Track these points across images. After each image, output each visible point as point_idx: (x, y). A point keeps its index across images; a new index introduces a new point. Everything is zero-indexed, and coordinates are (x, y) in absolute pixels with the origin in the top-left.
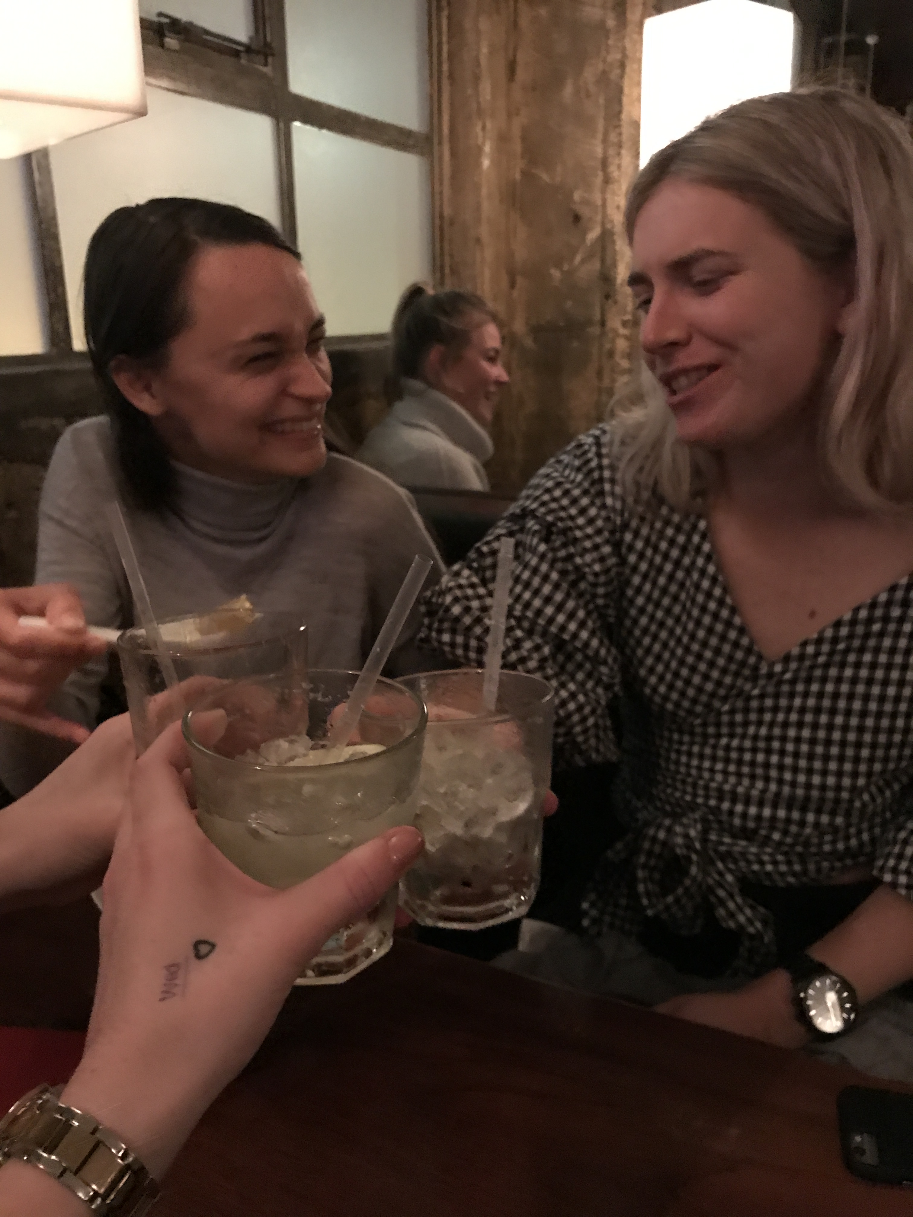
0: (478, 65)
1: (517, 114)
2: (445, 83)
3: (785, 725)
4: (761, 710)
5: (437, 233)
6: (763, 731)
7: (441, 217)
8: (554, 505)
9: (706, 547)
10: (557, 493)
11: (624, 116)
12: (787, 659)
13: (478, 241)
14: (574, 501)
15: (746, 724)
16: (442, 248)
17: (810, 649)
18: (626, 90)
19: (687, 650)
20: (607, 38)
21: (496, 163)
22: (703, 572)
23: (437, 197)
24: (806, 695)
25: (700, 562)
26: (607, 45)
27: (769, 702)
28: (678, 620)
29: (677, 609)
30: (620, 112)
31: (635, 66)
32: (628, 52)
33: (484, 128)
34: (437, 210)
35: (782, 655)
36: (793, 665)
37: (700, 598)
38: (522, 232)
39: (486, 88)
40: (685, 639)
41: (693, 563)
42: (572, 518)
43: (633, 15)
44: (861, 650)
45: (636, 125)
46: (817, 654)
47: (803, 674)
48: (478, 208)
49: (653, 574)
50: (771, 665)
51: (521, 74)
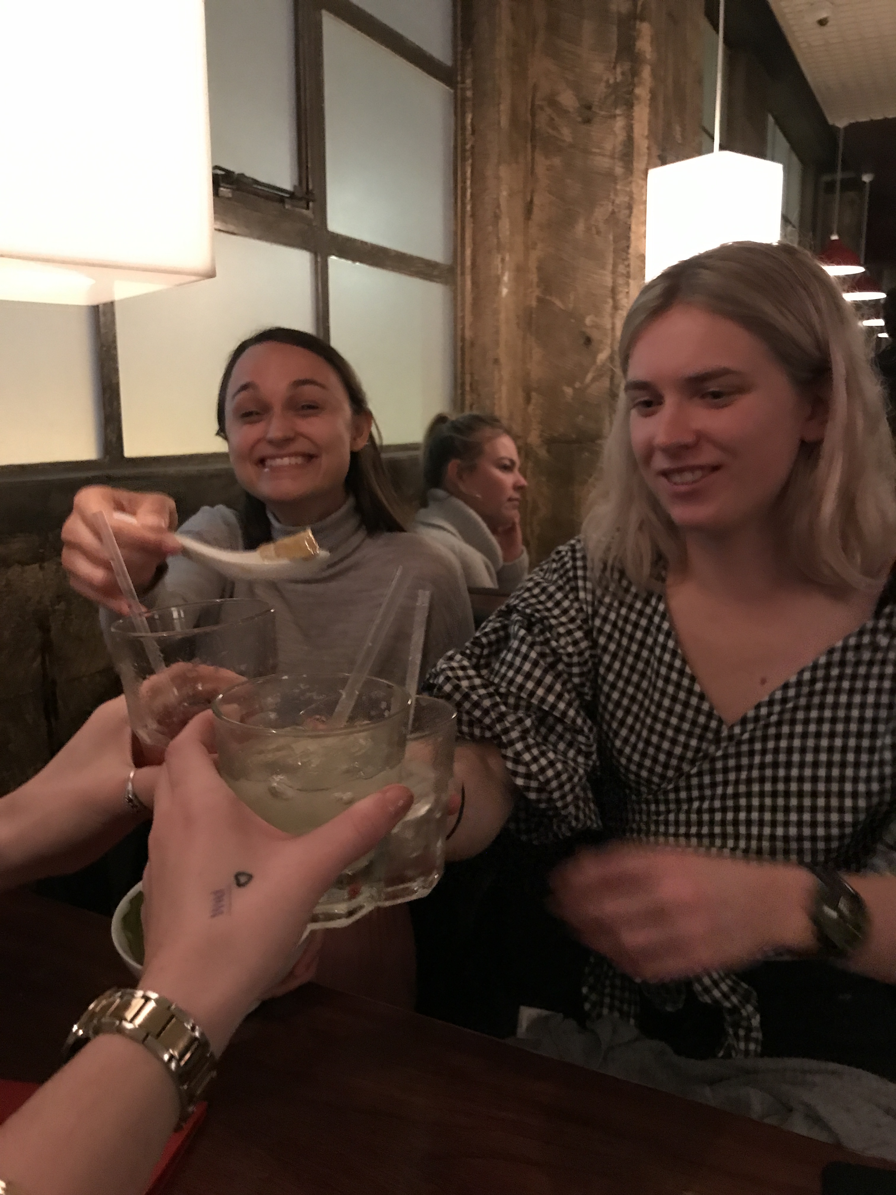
0: (498, 206)
1: (534, 248)
2: (468, 220)
3: (749, 781)
4: (726, 770)
5: (459, 353)
6: (730, 790)
7: (463, 339)
8: (533, 601)
9: (666, 626)
10: (536, 591)
11: (631, 251)
12: (744, 721)
13: (496, 361)
14: (551, 596)
15: (713, 785)
16: (463, 367)
17: (764, 711)
18: (633, 227)
19: (655, 718)
20: (616, 183)
21: (513, 292)
22: (664, 648)
23: (459, 321)
24: (764, 752)
25: (661, 638)
26: (616, 190)
27: (732, 763)
28: (646, 693)
29: (645, 684)
30: (628, 247)
31: (642, 207)
32: (635, 196)
33: (503, 260)
34: (459, 333)
35: (740, 718)
36: (750, 726)
37: (663, 670)
38: (537, 353)
39: (505, 225)
40: (653, 709)
41: (655, 640)
42: (549, 610)
43: (639, 165)
44: (808, 708)
45: (642, 258)
46: (770, 714)
47: (759, 733)
48: (497, 332)
49: (621, 654)
50: (731, 728)
51: (538, 215)
